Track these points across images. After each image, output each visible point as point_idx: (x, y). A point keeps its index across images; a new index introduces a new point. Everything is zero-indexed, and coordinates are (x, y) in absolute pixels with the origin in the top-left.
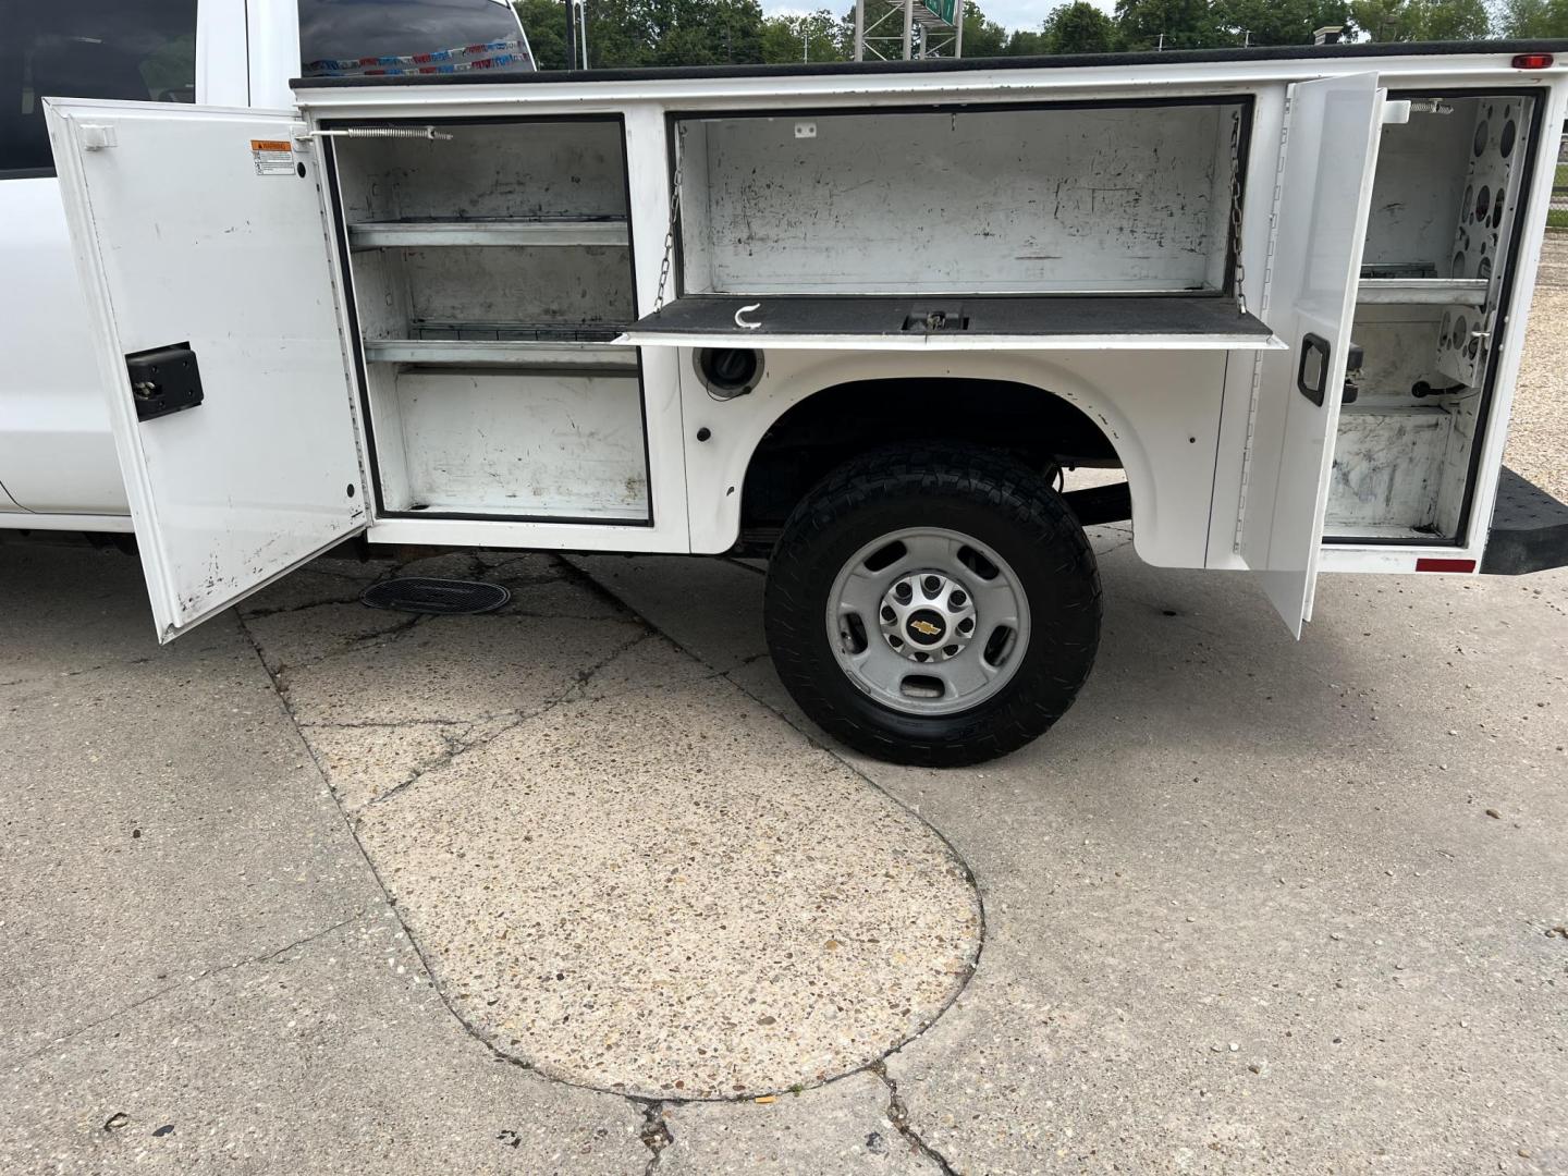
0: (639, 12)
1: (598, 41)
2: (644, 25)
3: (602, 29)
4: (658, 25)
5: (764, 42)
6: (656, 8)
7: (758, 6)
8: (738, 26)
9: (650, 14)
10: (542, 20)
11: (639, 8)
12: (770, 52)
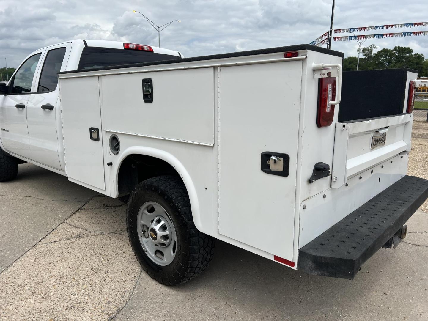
0: (382, 59)
1: (368, 68)
2: (384, 62)
3: (370, 64)
4: (388, 62)
5: (424, 66)
6: (388, 58)
7: (423, 56)
8: (415, 62)
9: (386, 60)
10: (353, 63)
11: (382, 58)
12: (425, 69)
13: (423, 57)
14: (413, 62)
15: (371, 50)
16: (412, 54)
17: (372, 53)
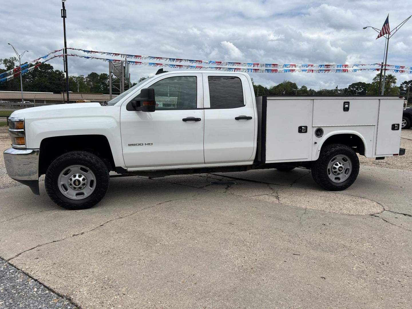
13: (63, 74)
14: (56, 78)
15: (13, 62)
16: (53, 71)
17: (14, 65)
